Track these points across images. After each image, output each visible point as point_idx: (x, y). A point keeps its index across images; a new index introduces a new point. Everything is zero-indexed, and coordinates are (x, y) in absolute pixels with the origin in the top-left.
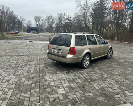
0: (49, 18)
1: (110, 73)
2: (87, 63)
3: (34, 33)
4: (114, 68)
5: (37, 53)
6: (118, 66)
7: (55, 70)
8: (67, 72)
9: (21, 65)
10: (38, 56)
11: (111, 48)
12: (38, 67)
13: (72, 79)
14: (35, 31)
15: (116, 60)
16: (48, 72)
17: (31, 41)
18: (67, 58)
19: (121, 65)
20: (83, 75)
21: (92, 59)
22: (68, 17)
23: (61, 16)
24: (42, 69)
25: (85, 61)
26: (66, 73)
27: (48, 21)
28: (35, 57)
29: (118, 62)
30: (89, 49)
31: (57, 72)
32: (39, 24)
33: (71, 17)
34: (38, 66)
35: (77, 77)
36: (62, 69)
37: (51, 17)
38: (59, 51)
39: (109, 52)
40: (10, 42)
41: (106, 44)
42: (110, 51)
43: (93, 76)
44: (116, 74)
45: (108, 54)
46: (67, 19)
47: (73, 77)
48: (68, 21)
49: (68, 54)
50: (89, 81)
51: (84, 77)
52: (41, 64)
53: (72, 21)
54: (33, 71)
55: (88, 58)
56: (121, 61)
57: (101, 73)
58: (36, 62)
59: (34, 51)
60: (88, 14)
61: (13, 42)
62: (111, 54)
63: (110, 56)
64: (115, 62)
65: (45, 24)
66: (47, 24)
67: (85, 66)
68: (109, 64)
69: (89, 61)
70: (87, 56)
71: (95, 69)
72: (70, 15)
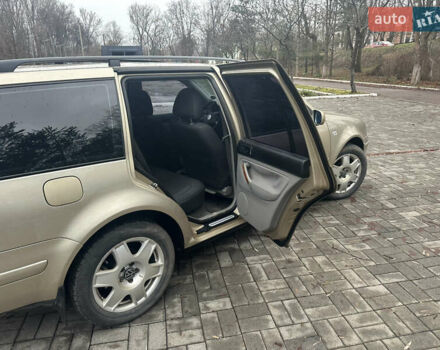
0: (178, 9)
2: (138, 280)
4: (342, 302)
6: (376, 272)
11: (356, 141)
15: (383, 208)
27: (175, 21)
29: (383, 232)
37: (184, 5)
39: (339, 163)
42: (346, 159)
46: (235, 8)
55: (148, 247)
62: (356, 172)
63: (351, 183)
64: (366, 227)
65: (165, 33)
66: (171, 32)
67: (119, 306)
68: (319, 259)
69: (160, 262)
70: (125, 242)
71: (195, 321)
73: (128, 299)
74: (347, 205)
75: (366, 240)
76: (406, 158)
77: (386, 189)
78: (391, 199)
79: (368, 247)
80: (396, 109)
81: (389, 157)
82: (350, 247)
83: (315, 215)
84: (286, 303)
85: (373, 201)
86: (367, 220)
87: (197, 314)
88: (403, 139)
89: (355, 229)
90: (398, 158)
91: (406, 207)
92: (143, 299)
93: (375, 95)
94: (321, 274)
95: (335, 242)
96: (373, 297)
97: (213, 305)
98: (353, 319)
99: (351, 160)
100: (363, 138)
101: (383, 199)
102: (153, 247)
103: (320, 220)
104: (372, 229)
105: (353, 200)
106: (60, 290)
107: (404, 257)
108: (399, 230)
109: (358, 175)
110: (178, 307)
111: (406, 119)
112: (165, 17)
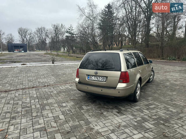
0: (40, 31)
1: (173, 104)
3: (20, 51)
5: (46, 83)
7: (96, 109)
8: (117, 111)
9: (33, 107)
10: (52, 88)
12: (65, 107)
13: (136, 124)
14: (21, 49)
16: (90, 116)
17: (24, 64)
18: (118, 90)
20: (145, 113)
21: (142, 85)
22: (69, 29)
23: (57, 28)
24: (74, 110)
25: (137, 90)
26: (118, 113)
27: (39, 35)
28: (46, 90)
31: (102, 113)
32: (25, 39)
33: (73, 29)
34: (64, 105)
35: (140, 119)
36: (106, 107)
37: (43, 29)
38: (100, 79)
41: (149, 63)
43: (159, 113)
44: (182, 105)
47: (136, 120)
48: (69, 34)
49: (119, 82)
50: (162, 122)
51: (149, 116)
52: (67, 102)
53: (75, 34)
54: (63, 116)
56: (168, 84)
57: (163, 106)
58: (55, 98)
59: (39, 80)
60: (96, 26)
65: (34, 39)
71: (149, 100)
72: (70, 27)
86: (160, 85)
97: (149, 98)
98: (175, 97)
99: (152, 73)
104: (163, 86)
107: (174, 89)
108: (168, 86)
109: (153, 76)
112: (35, 33)
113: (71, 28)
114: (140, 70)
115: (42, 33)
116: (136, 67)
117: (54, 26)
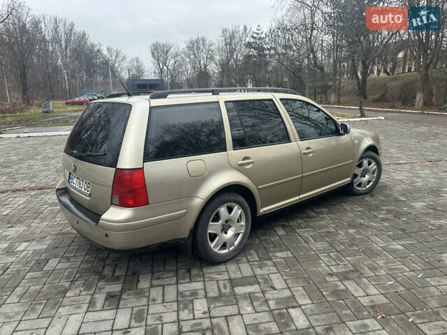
0: (195, 46)
2: (230, 233)
4: (371, 253)
6: (394, 238)
7: (69, 275)
11: (372, 149)
15: (397, 200)
19: (409, 236)
21: (263, 210)
22: (253, 37)
23: (232, 37)
25: (213, 227)
27: (192, 57)
29: (398, 215)
30: (240, 168)
32: (165, 68)
33: (263, 36)
37: (201, 42)
38: (84, 187)
39: (360, 165)
40: (35, 134)
41: (341, 135)
42: (365, 162)
44: (365, 301)
45: (356, 176)
46: (249, 45)
48: (253, 50)
49: (112, 204)
51: (181, 329)
52: (42, 239)
55: (237, 211)
56: (419, 205)
58: (35, 223)
61: (44, 134)
62: (373, 173)
63: (369, 182)
64: (384, 212)
65: (183, 67)
66: (189, 66)
67: (219, 249)
68: (351, 231)
69: (243, 223)
70: (225, 205)
71: (269, 263)
72: (257, 31)
73: (224, 246)
74: (368, 198)
75: (384, 220)
76: (413, 167)
77: (398, 188)
78: (403, 195)
79: (387, 224)
80: (403, 130)
81: (399, 166)
82: (373, 224)
83: (343, 205)
84: (331, 254)
85: (388, 196)
86: (385, 208)
87: (270, 259)
88: (411, 153)
89: (375, 214)
90: (407, 167)
91: (415, 200)
92: (233, 247)
93: (383, 118)
94: (354, 239)
95: (362, 221)
96: (393, 251)
97: (279, 254)
98: (381, 262)
99: (370, 164)
100: (378, 147)
101: (396, 195)
102: (240, 211)
103: (348, 208)
104: (389, 213)
105: (372, 196)
106: (191, 231)
107: (415, 230)
108: (411, 214)
109: (375, 175)
110: (255, 255)
111: (412, 138)
112: (184, 53)
113: (258, 34)
114: (241, 162)
115: (198, 53)
116: (225, 149)
117: (224, 31)
